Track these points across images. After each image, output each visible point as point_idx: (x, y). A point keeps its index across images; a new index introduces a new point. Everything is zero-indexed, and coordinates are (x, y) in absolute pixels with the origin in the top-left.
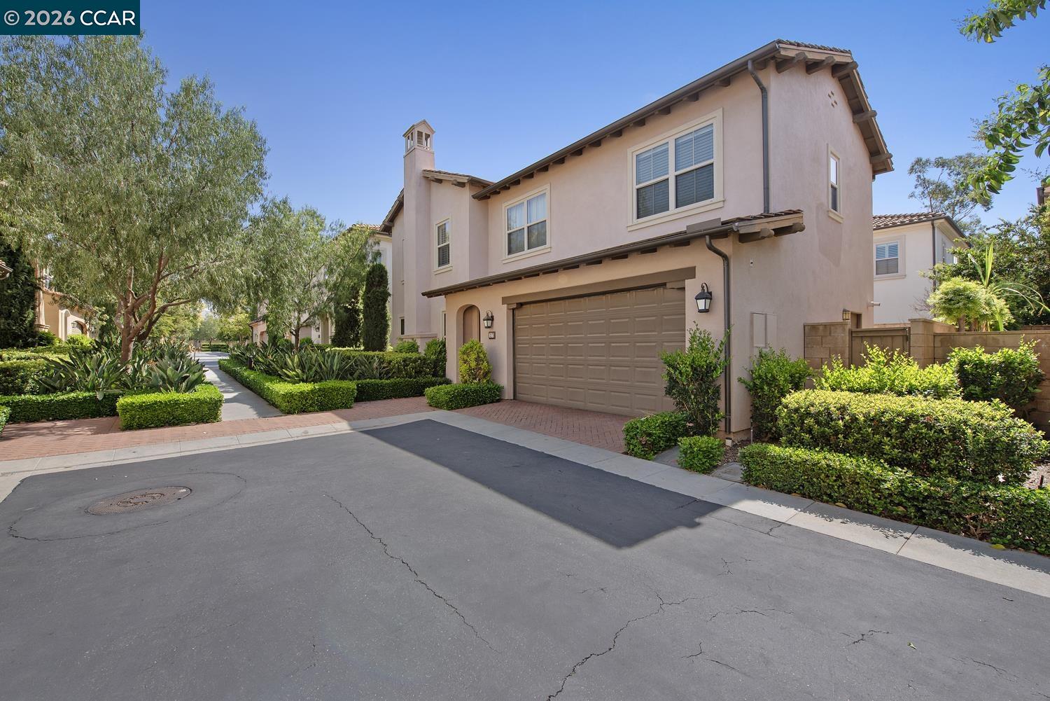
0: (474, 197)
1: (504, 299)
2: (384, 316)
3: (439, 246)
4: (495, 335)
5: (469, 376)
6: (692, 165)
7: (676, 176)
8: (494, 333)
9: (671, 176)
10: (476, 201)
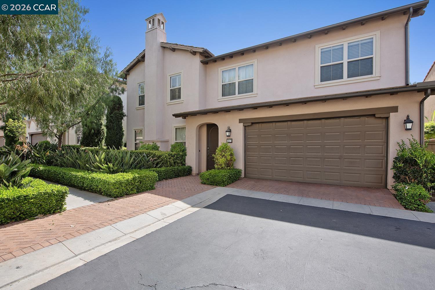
0: (202, 62)
1: (240, 120)
2: (121, 128)
3: (171, 89)
4: (232, 141)
5: (225, 165)
6: (359, 57)
7: (348, 62)
8: (232, 139)
9: (345, 61)
10: (202, 64)
